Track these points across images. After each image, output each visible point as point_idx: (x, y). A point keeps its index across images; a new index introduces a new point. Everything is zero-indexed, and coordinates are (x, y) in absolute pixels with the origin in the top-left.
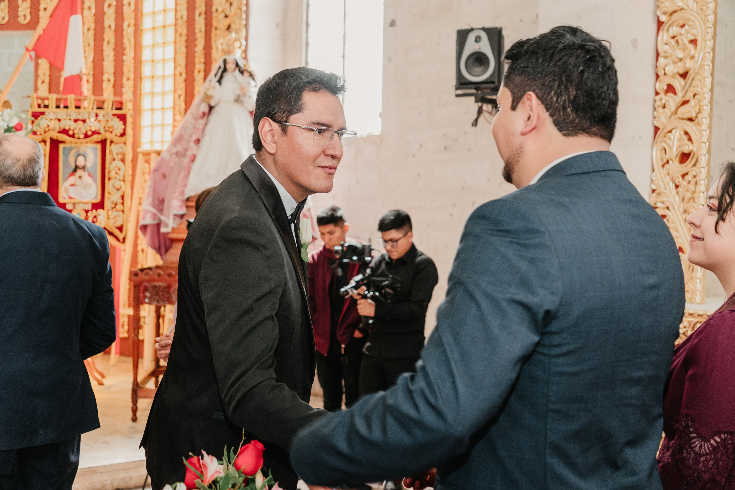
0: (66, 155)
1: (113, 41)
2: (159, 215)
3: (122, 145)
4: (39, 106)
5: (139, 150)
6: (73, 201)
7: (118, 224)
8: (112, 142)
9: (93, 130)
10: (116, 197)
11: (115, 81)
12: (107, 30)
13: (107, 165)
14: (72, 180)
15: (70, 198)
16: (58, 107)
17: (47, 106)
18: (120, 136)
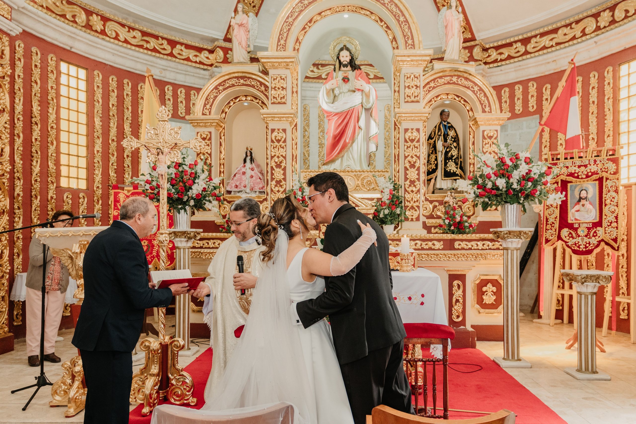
0: (573, 191)
1: (596, 112)
3: (615, 180)
4: (553, 159)
6: (578, 222)
7: (613, 237)
8: (607, 179)
9: (593, 171)
10: (611, 218)
11: (598, 139)
12: (591, 105)
13: (604, 196)
14: (577, 208)
15: (576, 219)
16: (566, 159)
17: (558, 159)
18: (613, 174)
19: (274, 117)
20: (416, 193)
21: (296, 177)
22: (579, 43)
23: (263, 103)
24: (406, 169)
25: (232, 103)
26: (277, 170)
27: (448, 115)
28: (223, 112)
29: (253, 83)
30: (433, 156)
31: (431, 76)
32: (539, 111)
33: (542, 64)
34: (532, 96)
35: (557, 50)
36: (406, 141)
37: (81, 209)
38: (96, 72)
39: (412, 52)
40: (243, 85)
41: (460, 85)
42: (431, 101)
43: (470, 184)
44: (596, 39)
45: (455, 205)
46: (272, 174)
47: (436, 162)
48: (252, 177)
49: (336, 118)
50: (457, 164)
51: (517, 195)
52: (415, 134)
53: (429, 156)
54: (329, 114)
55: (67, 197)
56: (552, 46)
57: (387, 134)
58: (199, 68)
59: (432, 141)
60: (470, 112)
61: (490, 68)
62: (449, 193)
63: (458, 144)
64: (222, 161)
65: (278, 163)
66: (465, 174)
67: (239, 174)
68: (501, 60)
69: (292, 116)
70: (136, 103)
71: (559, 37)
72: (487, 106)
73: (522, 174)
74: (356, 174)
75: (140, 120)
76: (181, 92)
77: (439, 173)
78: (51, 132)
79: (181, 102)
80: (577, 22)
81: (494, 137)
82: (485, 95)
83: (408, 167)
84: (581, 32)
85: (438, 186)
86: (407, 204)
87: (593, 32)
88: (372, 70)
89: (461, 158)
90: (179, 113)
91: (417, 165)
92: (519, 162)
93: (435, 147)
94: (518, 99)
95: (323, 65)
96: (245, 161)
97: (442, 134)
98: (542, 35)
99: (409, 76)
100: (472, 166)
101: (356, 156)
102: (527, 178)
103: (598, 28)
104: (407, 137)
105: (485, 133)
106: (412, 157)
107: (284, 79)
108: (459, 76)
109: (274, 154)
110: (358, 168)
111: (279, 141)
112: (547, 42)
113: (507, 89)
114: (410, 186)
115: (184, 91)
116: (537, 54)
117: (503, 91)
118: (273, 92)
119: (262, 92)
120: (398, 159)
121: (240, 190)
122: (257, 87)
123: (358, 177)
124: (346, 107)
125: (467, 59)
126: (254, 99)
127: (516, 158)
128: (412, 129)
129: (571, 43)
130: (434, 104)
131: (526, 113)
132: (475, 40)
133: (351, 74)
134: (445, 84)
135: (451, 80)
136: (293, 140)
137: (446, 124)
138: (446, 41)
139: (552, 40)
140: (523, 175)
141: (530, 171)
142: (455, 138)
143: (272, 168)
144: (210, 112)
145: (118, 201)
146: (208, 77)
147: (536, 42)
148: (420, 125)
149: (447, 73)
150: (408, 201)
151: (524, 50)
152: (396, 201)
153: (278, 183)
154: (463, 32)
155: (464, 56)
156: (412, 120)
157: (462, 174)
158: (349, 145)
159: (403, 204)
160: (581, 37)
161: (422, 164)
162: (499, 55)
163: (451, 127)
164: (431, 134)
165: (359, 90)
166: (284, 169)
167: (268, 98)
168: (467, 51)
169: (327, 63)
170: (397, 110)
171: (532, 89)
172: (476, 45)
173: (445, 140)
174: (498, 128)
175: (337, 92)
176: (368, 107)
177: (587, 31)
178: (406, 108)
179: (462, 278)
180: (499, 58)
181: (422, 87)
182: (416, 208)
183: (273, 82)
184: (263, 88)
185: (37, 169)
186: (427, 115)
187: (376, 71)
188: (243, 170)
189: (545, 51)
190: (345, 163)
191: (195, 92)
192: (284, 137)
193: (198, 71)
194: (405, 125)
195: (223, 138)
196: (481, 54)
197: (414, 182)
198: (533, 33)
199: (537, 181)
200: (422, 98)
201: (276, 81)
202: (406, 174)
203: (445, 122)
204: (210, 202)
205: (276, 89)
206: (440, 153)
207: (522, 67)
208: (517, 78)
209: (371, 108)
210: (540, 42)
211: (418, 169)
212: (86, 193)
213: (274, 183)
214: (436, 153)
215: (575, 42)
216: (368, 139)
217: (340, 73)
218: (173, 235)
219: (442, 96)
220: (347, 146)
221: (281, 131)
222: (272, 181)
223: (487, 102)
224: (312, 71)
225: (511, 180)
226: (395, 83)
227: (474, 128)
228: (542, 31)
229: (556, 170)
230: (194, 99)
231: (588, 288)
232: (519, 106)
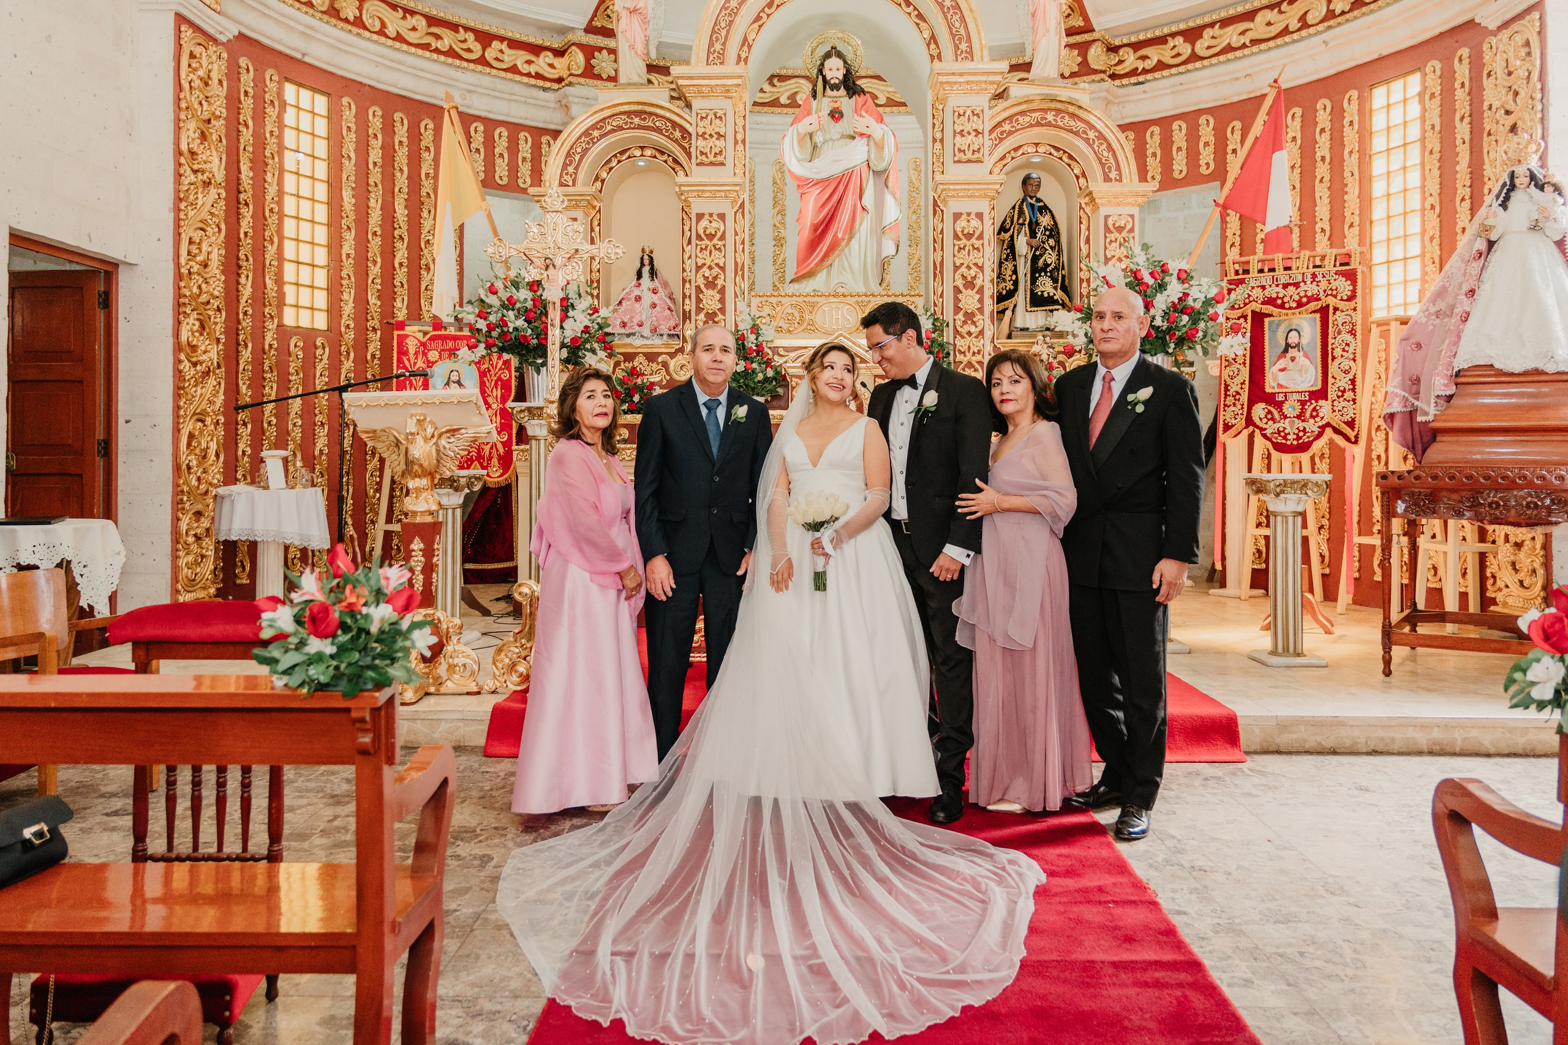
0: (1274, 332)
1: (1327, 178)
2: (1411, 399)
3: (1350, 312)
4: (1237, 273)
5: (1371, 319)
6: (1284, 390)
7: (1347, 418)
8: (1336, 309)
9: (1309, 294)
10: (1344, 382)
11: (1331, 230)
12: (1319, 164)
13: (1330, 341)
14: (1282, 363)
15: (1280, 386)
16: (1261, 271)
17: (1246, 272)
18: (1347, 300)
19: (703, 191)
20: (976, 337)
21: (742, 306)
22: (1294, 41)
23: (675, 161)
24: (957, 290)
25: (614, 163)
26: (710, 292)
27: (1039, 186)
28: (597, 178)
29: (657, 124)
30: (1009, 265)
31: (1004, 110)
32: (1220, 174)
33: (1224, 82)
34: (1206, 144)
35: (1253, 54)
36: (956, 237)
37: (318, 368)
38: (345, 101)
39: (968, 65)
40: (640, 127)
41: (1061, 128)
42: (1003, 157)
43: (1079, 319)
44: (1326, 36)
45: (1051, 360)
46: (699, 301)
47: (1014, 277)
48: (654, 306)
49: (816, 190)
50: (1055, 281)
51: (1163, 339)
52: (975, 223)
53: (1001, 264)
54: (804, 184)
55: (296, 346)
56: (1244, 46)
57: (914, 217)
58: (535, 86)
59: (1007, 236)
60: (1082, 180)
61: (1123, 86)
62: (1040, 337)
63: (1058, 242)
64: (595, 276)
65: (710, 279)
66: (1070, 301)
67: (629, 299)
68: (1145, 71)
69: (737, 188)
70: (415, 160)
71: (1258, 27)
72: (1113, 169)
73: (1170, 300)
74: (860, 299)
75: (423, 193)
76: (500, 136)
77: (1021, 298)
78: (270, 220)
79: (501, 155)
81: (1127, 229)
82: (1110, 147)
83: (961, 287)
84: (1299, 21)
85: (1019, 323)
86: (959, 357)
87: (1321, 22)
88: (883, 88)
89: (1063, 268)
90: (497, 178)
91: (978, 282)
92: (1167, 279)
93: (1012, 247)
94: (1179, 149)
95: (783, 78)
96: (639, 275)
97: (1027, 223)
98: (1226, 22)
99: (961, 112)
100: (1084, 285)
101: (856, 265)
102: (1180, 307)
103: (1330, 15)
104: (959, 230)
105: (1110, 221)
106: (969, 267)
107: (720, 118)
108: (1058, 111)
109: (703, 261)
110: (861, 290)
111: (711, 237)
112: (1235, 38)
113: (1156, 129)
114: (965, 322)
115: (505, 133)
116: (1214, 60)
117: (1148, 134)
118: (701, 143)
119: (676, 141)
120: (942, 272)
121: (631, 331)
122: (667, 131)
123: (862, 306)
124: (836, 170)
125: (1076, 69)
126: (658, 155)
127: (1163, 271)
128: (969, 214)
129: (1279, 41)
130: (1012, 164)
131: (1194, 178)
132: (1093, 30)
133: (847, 104)
134: (1031, 126)
135: (1042, 119)
136: (736, 234)
137: (1033, 201)
138: (1033, 43)
139: (1243, 33)
140: (1173, 303)
141: (1186, 295)
142: (1051, 230)
143: (698, 289)
144: (574, 181)
145: (406, 353)
146: (552, 105)
147: (1213, 37)
148: (983, 206)
149: (1035, 106)
150: (961, 352)
151: (1189, 51)
152: (938, 352)
154: (1069, 16)
155: (1069, 62)
156: (968, 197)
157: (1067, 300)
158: (844, 243)
159: (951, 358)
160: (1299, 30)
161: (987, 281)
162: (1140, 62)
163: (1044, 210)
164: (1004, 222)
165: (862, 135)
166: (722, 291)
167: (689, 155)
168: (1076, 52)
169: (790, 72)
170: (939, 177)
171: (1207, 132)
172: (1095, 41)
173: (1033, 235)
174: (1135, 211)
175: (819, 138)
176: (880, 168)
177: (1310, 19)
178: (956, 173)
180: (1141, 65)
181: (986, 133)
182: (977, 366)
183: (701, 124)
184: (677, 134)
185: (247, 292)
186: (998, 186)
187: (890, 89)
188: (637, 292)
189: (1230, 56)
190: (835, 280)
191: (527, 134)
192: (722, 228)
193: (535, 92)
194: (953, 206)
195: (597, 229)
196: (1104, 57)
197: (973, 315)
198: (1207, 20)
199: (1199, 313)
200: (987, 153)
201: (707, 122)
202: (957, 300)
203: (1031, 198)
204: (593, 351)
205: (707, 136)
206: (1023, 259)
207: (1185, 87)
208: (1176, 108)
209: (885, 171)
210: (1221, 36)
211: (981, 291)
212: (327, 339)
213: (702, 316)
214: (1014, 259)
215: (1287, 39)
216: (880, 231)
217: (826, 100)
218: (526, 413)
219: (1025, 148)
220: (839, 245)
221: (715, 217)
222: (697, 314)
223: (1112, 161)
224: (762, 91)
225: (1152, 311)
226: (934, 124)
227: (1088, 210)
228: (1224, 14)
229: (1239, 294)
230: (525, 149)
231: (1287, 504)
232: (1180, 165)
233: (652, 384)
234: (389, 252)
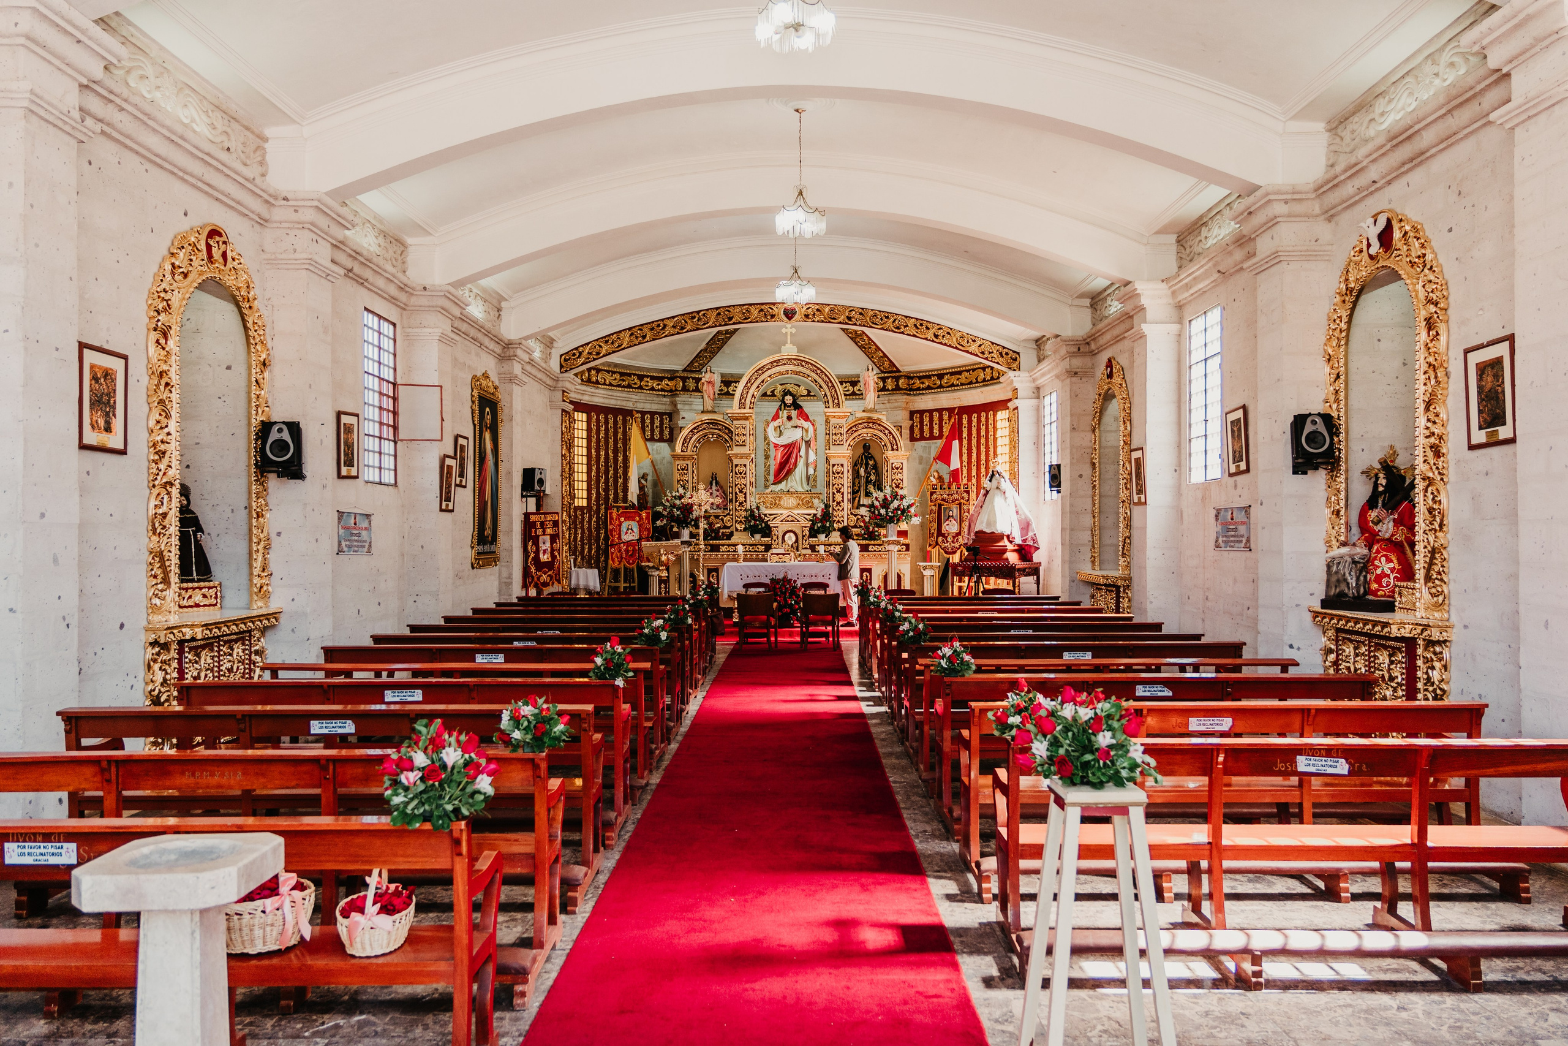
0: (945, 511)
6: (948, 532)
9: (955, 498)
14: (948, 522)
15: (946, 531)
17: (936, 489)
19: (737, 455)
21: (752, 499)
23: (726, 440)
26: (740, 494)
27: (869, 449)
28: (695, 446)
29: (719, 426)
30: (857, 480)
31: (853, 422)
33: (952, 398)
35: (962, 389)
36: (834, 473)
38: (592, 414)
39: (837, 410)
40: (712, 428)
41: (875, 429)
47: (858, 485)
48: (717, 497)
49: (781, 449)
50: (875, 486)
52: (840, 468)
53: (854, 479)
54: (776, 446)
55: (578, 514)
59: (856, 468)
60: (885, 447)
61: (914, 395)
63: (878, 470)
64: (694, 485)
65: (741, 489)
68: (923, 389)
72: (895, 445)
76: (647, 418)
77: (862, 493)
78: (572, 467)
80: (974, 370)
81: (900, 468)
82: (894, 436)
83: (835, 492)
84: (975, 379)
85: (861, 503)
86: (835, 519)
89: (878, 481)
93: (858, 472)
96: (711, 484)
97: (864, 463)
98: (952, 374)
99: (836, 425)
101: (798, 478)
103: (984, 380)
104: (835, 470)
105: (894, 465)
106: (838, 484)
107: (744, 427)
108: (874, 423)
109: (737, 482)
110: (800, 489)
111: (740, 473)
112: (954, 381)
114: (837, 505)
115: (649, 417)
116: (948, 389)
118: (736, 436)
119: (726, 433)
120: (829, 485)
122: (722, 429)
123: (799, 498)
124: (789, 441)
126: (718, 437)
128: (839, 464)
129: (969, 386)
133: (794, 413)
134: (864, 428)
135: (868, 426)
136: (750, 471)
138: (865, 394)
142: (875, 466)
144: (687, 450)
148: (845, 460)
149: (865, 421)
150: (835, 516)
151: (940, 384)
153: (741, 504)
156: (839, 458)
158: (793, 470)
159: (832, 519)
160: (975, 383)
162: (921, 385)
163: (872, 458)
164: (855, 463)
165: (799, 426)
166: (745, 493)
168: (894, 380)
170: (827, 450)
173: (867, 468)
174: (904, 461)
175: (783, 428)
176: (807, 440)
178: (833, 449)
179: (869, 571)
180: (920, 387)
181: (845, 433)
184: (727, 430)
188: (711, 491)
189: (953, 388)
190: (789, 485)
192: (744, 470)
194: (832, 462)
195: (695, 466)
197: (840, 502)
198: (945, 371)
200: (847, 440)
201: (738, 429)
202: (834, 497)
203: (866, 453)
205: (739, 435)
206: (862, 478)
207: (938, 398)
208: (934, 406)
209: (809, 441)
210: (950, 380)
212: (587, 510)
214: (859, 477)
215: (972, 386)
216: (807, 465)
217: (785, 412)
220: (790, 471)
221: (742, 465)
223: (895, 442)
227: (887, 458)
229: (935, 496)
230: (657, 423)
231: (927, 573)
232: (936, 431)
233: (720, 528)
234: (607, 472)
